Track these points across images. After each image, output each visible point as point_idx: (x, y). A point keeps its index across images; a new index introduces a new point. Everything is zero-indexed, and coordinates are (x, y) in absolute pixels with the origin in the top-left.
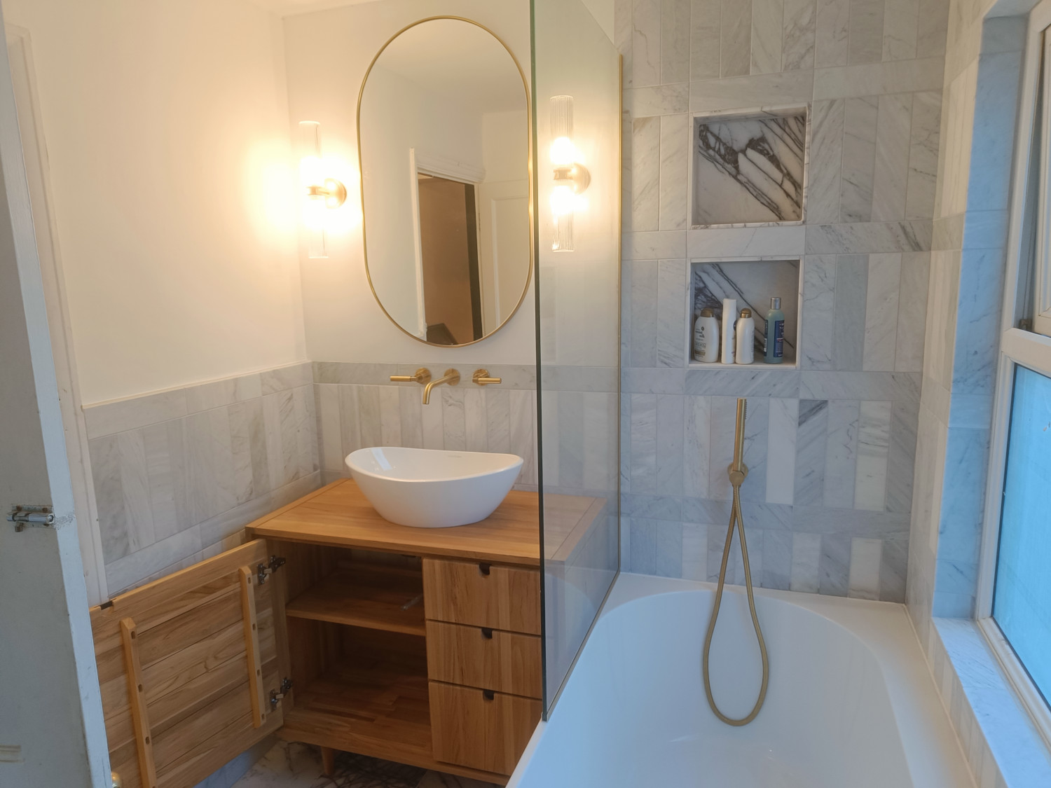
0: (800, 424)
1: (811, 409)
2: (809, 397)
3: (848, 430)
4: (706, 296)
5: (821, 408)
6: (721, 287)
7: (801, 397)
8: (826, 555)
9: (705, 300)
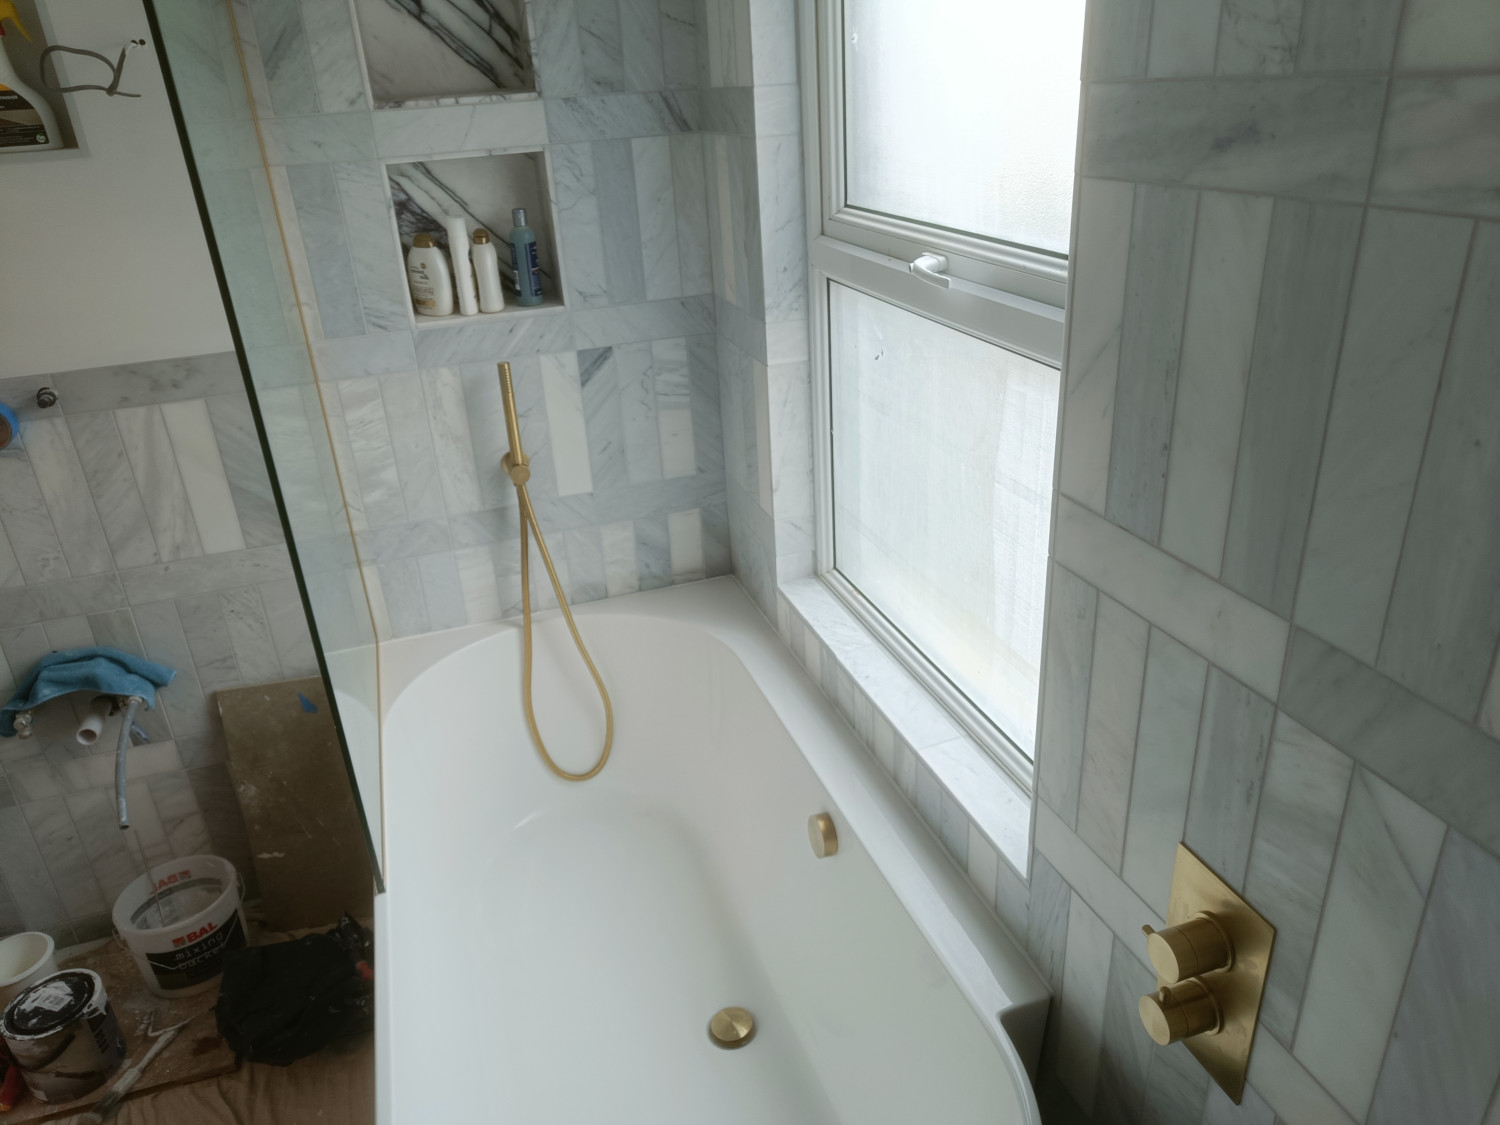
0: (583, 384)
1: (594, 361)
2: (588, 346)
3: (642, 383)
4: (413, 213)
5: (605, 359)
6: (433, 198)
7: (580, 348)
8: (642, 543)
9: (412, 219)
